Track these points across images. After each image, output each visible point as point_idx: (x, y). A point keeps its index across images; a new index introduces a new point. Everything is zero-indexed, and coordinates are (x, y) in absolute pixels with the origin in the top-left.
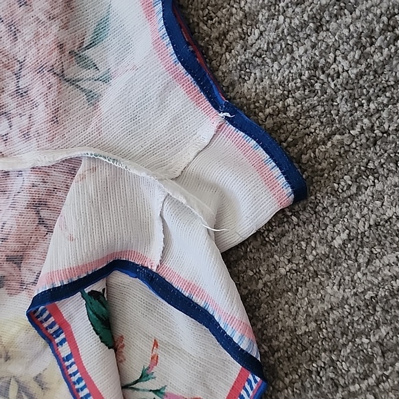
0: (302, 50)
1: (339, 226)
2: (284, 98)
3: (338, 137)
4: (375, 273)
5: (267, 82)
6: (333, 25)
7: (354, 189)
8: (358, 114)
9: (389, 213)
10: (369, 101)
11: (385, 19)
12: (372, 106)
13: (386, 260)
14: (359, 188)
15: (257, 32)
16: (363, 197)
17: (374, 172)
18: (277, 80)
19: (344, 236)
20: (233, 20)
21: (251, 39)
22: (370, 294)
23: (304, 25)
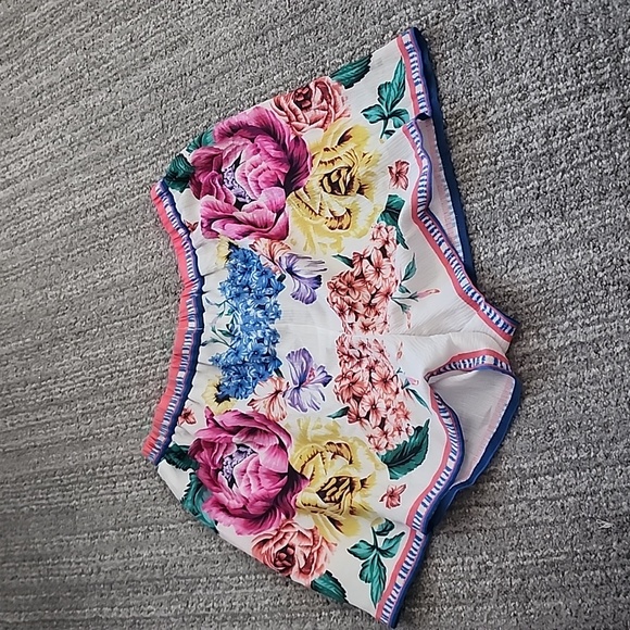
0: (515, 129)
1: (504, 245)
2: (496, 155)
3: (518, 188)
4: (515, 277)
5: (490, 142)
6: (536, 118)
7: (519, 223)
8: (533, 177)
9: (534, 243)
10: (541, 171)
11: (566, 122)
12: (542, 175)
13: (523, 270)
14: (522, 223)
15: (493, 110)
16: (522, 230)
17: (533, 215)
18: (495, 142)
19: (505, 250)
20: (482, 99)
21: (489, 114)
22: (509, 289)
23: (520, 113)
